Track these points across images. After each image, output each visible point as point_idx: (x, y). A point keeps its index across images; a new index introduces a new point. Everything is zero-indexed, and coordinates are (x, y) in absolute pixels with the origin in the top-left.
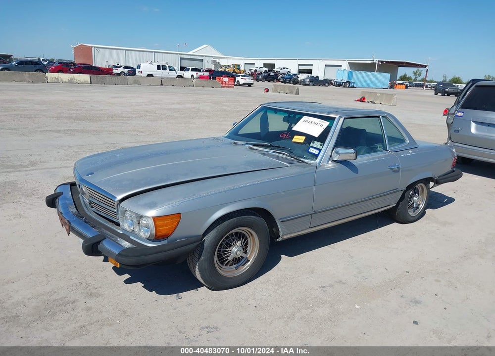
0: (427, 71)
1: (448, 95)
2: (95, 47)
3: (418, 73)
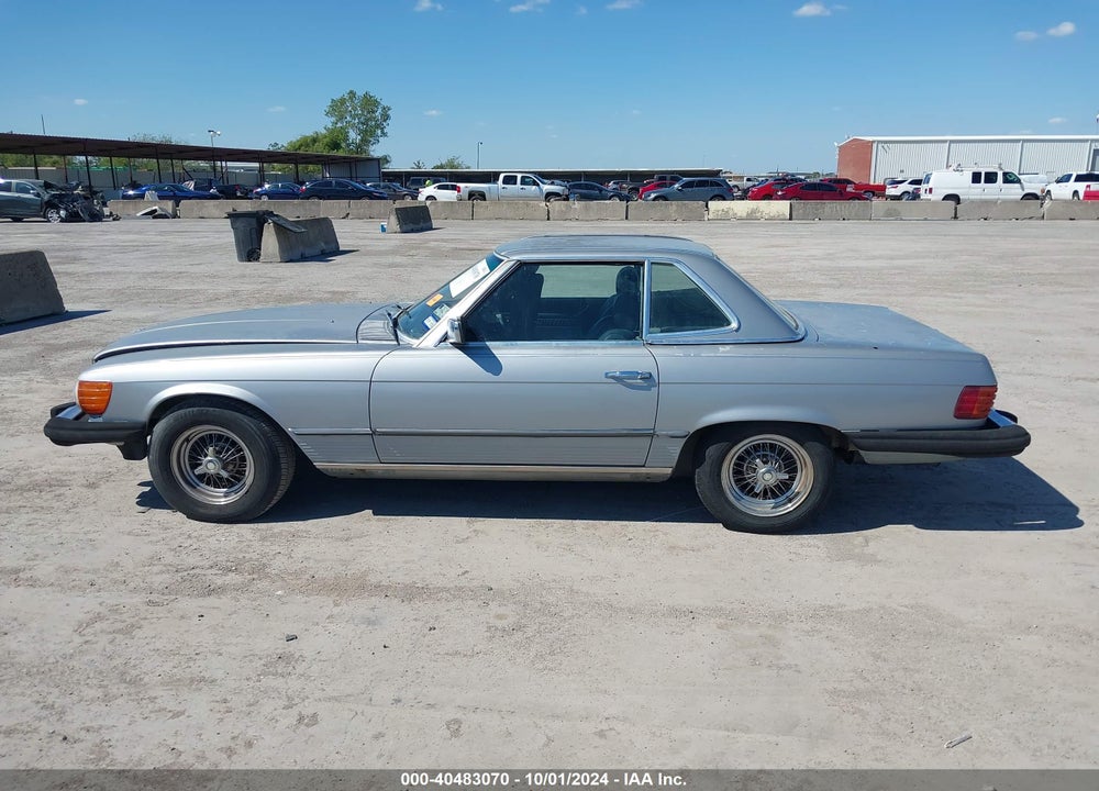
2: (879, 142)
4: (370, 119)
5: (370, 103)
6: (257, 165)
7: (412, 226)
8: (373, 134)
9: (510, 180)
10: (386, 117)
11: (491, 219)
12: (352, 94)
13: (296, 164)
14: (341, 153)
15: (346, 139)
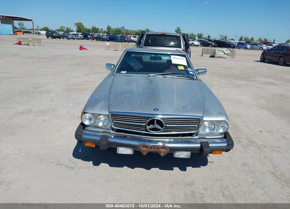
0: (33, 23)
1: (55, 38)
3: (21, 24)
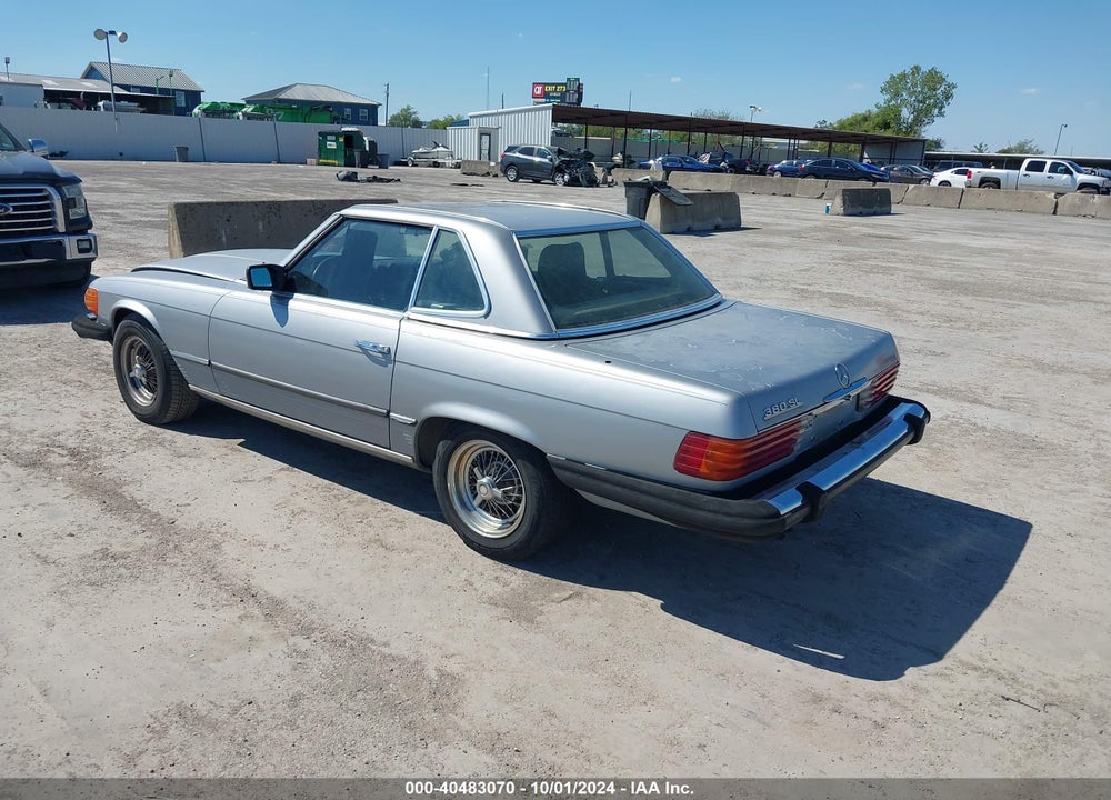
4: (929, 98)
5: (934, 79)
6: (787, 141)
7: (861, 209)
8: (928, 112)
9: (1037, 166)
10: (948, 96)
11: (980, 208)
12: (917, 68)
13: (831, 142)
14: (889, 133)
15: (898, 117)
